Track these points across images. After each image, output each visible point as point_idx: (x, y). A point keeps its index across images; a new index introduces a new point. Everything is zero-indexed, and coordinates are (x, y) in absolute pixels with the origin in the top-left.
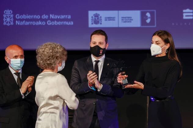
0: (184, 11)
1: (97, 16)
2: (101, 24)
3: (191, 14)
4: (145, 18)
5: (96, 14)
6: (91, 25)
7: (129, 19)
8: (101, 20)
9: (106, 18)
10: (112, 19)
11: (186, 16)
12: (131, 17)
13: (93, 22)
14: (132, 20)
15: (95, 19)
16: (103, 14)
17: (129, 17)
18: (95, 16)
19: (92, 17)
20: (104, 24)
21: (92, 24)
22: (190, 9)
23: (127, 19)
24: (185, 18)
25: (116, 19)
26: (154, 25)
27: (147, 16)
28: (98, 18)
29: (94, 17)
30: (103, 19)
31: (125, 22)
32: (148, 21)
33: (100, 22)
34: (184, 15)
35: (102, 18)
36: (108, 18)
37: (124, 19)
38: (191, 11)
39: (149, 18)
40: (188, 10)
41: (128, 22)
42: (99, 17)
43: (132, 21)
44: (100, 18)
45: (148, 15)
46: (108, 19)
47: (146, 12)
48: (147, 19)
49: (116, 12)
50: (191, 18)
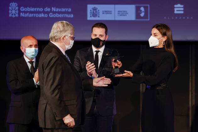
0: (175, 6)
1: (95, 9)
2: (99, 17)
3: (182, 9)
4: (139, 12)
5: (95, 8)
6: (89, 18)
7: (125, 13)
8: (99, 13)
9: (103, 11)
10: (109, 12)
11: (178, 11)
12: (126, 11)
13: (92, 15)
14: (127, 13)
15: (93, 12)
17: (124, 11)
18: (94, 10)
19: (91, 10)
20: (102, 17)
21: (91, 17)
22: (181, 4)
23: (122, 12)
24: (176, 12)
25: (113, 12)
26: (148, 19)
27: (141, 11)
28: (96, 12)
29: (92, 10)
31: (121, 15)
32: (142, 15)
33: (98, 15)
34: (176, 9)
35: (100, 12)
36: (106, 11)
37: (120, 12)
38: (182, 6)
39: (143, 12)
40: (179, 5)
41: (124, 15)
42: (97, 10)
43: (127, 15)
44: (97, 12)
45: (142, 9)
46: (105, 13)
47: (141, 7)
48: (141, 13)
50: (182, 12)
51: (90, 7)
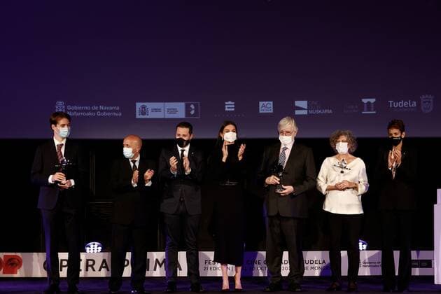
0: (226, 103)
1: (144, 107)
2: (148, 115)
3: (233, 106)
4: (189, 109)
5: (143, 105)
6: (138, 116)
7: (174, 111)
8: (148, 111)
11: (228, 108)
12: (176, 109)
13: (140, 113)
15: (142, 110)
16: (150, 106)
19: (139, 109)
20: (151, 115)
22: (232, 101)
24: (227, 109)
25: (162, 111)
26: (198, 116)
27: (191, 108)
28: (145, 110)
29: (141, 108)
30: (150, 110)
31: (170, 113)
32: (192, 112)
33: (147, 113)
34: (226, 106)
37: (170, 110)
38: (233, 103)
39: (194, 109)
40: (230, 103)
41: (174, 113)
42: (146, 108)
43: (177, 112)
45: (192, 106)
47: (191, 104)
49: (162, 104)
50: (233, 109)
51: (139, 105)
